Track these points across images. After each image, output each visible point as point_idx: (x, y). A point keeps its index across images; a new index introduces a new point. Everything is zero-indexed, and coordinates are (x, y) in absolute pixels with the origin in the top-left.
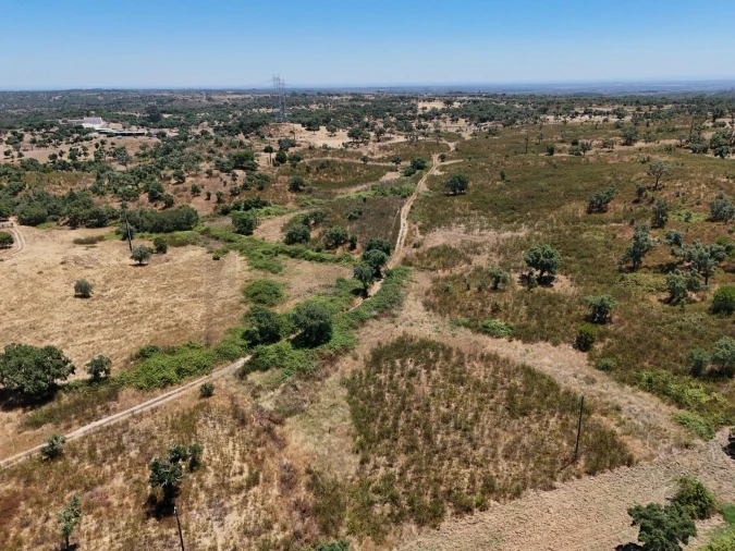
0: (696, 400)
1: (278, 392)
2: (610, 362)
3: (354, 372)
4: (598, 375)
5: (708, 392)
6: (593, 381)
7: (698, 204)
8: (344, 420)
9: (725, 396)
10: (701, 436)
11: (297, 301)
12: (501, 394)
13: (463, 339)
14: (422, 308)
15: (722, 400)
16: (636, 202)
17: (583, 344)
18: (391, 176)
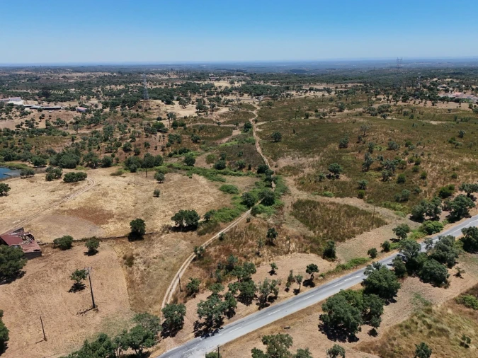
0: (399, 208)
5: (402, 205)
9: (407, 206)
10: (403, 216)
16: (358, 142)
17: (361, 196)
18: (236, 133)
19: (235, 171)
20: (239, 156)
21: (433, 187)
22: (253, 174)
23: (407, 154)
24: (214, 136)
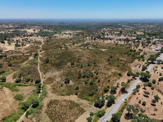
0: (90, 99)
1: (35, 118)
2: (80, 96)
3: (46, 110)
4: (79, 99)
7: (86, 62)
8: (48, 119)
9: (93, 98)
11: (27, 97)
13: (60, 98)
14: (51, 93)
15: (93, 99)
16: (78, 62)
17: (76, 94)
18: (31, 58)
19: (25, 83)
20: (29, 74)
21: (102, 86)
22: (33, 85)
23: (94, 69)
24: (20, 61)
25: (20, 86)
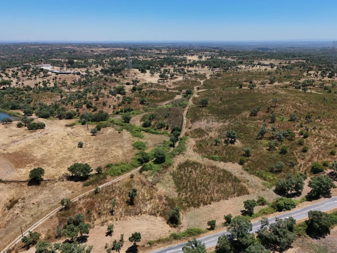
1: (152, 177)
2: (248, 168)
3: (173, 171)
4: (244, 172)
5: (273, 176)
6: (243, 174)
7: (288, 114)
8: (172, 184)
10: (268, 187)
11: (151, 148)
12: (216, 177)
13: (204, 161)
14: (193, 151)
16: (267, 112)
17: (241, 163)
18: (178, 97)
19: (155, 130)
20: (165, 117)
22: (167, 134)
23: (302, 127)
24: (159, 99)
25: (146, 132)
